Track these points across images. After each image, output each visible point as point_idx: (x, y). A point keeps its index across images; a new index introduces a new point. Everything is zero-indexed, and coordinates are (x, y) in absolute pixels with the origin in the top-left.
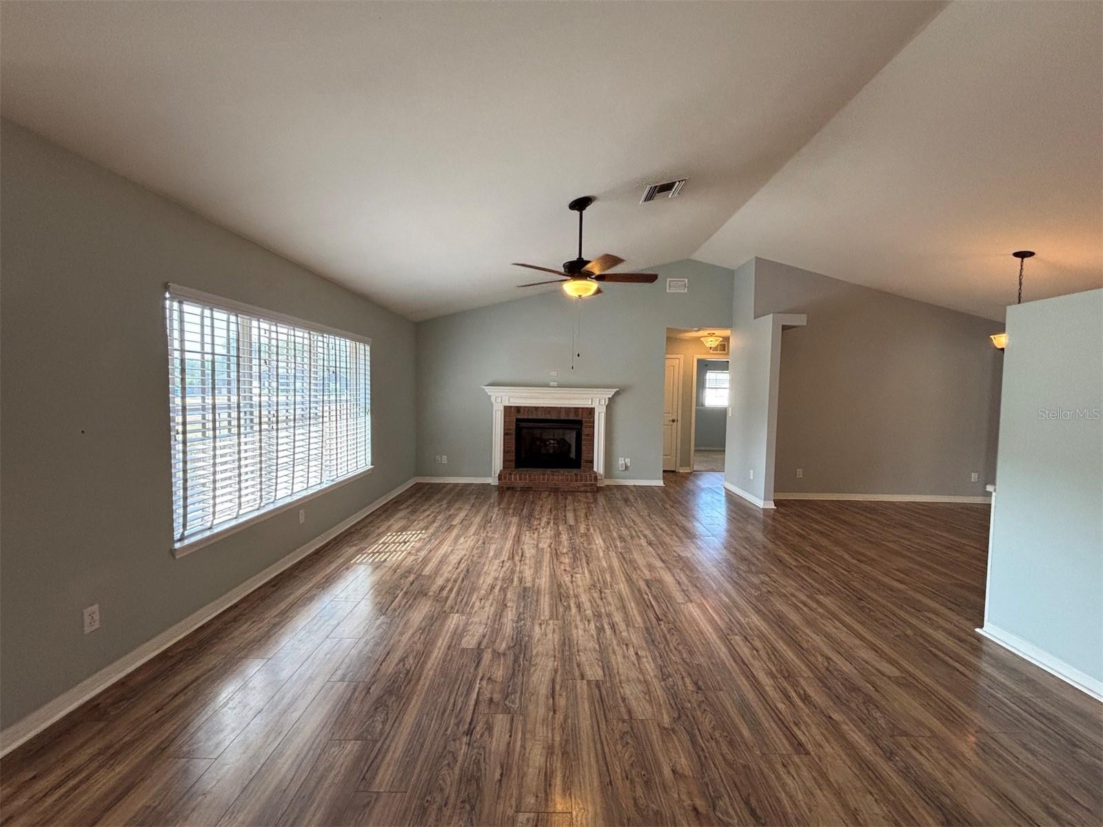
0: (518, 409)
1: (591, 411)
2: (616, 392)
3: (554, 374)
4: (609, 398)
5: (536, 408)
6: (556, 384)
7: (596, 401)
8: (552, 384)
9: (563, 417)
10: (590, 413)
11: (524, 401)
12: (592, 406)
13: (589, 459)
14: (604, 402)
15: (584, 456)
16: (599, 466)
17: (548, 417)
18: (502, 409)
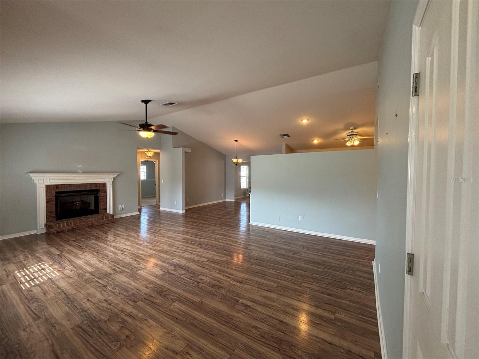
0: (57, 186)
1: (104, 185)
2: (118, 175)
3: (80, 166)
4: (114, 178)
5: (70, 185)
6: (81, 171)
7: (107, 179)
8: (79, 171)
9: (88, 188)
10: (104, 186)
11: (60, 182)
12: (105, 182)
13: (104, 208)
14: (111, 180)
15: (101, 206)
16: (110, 210)
17: (78, 189)
18: (45, 187)
